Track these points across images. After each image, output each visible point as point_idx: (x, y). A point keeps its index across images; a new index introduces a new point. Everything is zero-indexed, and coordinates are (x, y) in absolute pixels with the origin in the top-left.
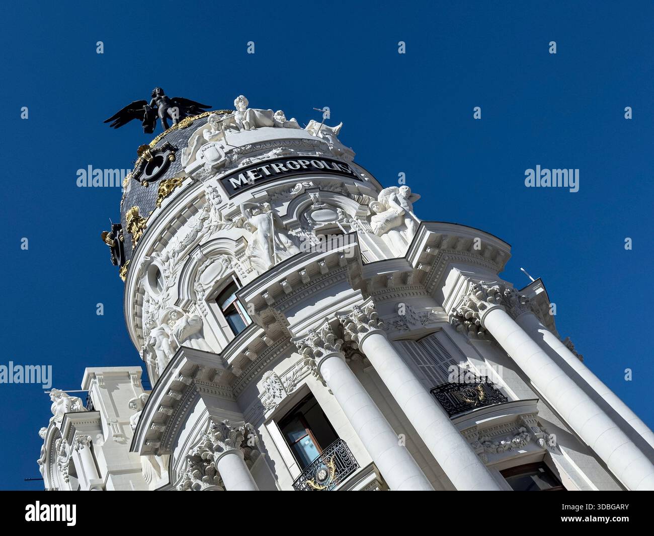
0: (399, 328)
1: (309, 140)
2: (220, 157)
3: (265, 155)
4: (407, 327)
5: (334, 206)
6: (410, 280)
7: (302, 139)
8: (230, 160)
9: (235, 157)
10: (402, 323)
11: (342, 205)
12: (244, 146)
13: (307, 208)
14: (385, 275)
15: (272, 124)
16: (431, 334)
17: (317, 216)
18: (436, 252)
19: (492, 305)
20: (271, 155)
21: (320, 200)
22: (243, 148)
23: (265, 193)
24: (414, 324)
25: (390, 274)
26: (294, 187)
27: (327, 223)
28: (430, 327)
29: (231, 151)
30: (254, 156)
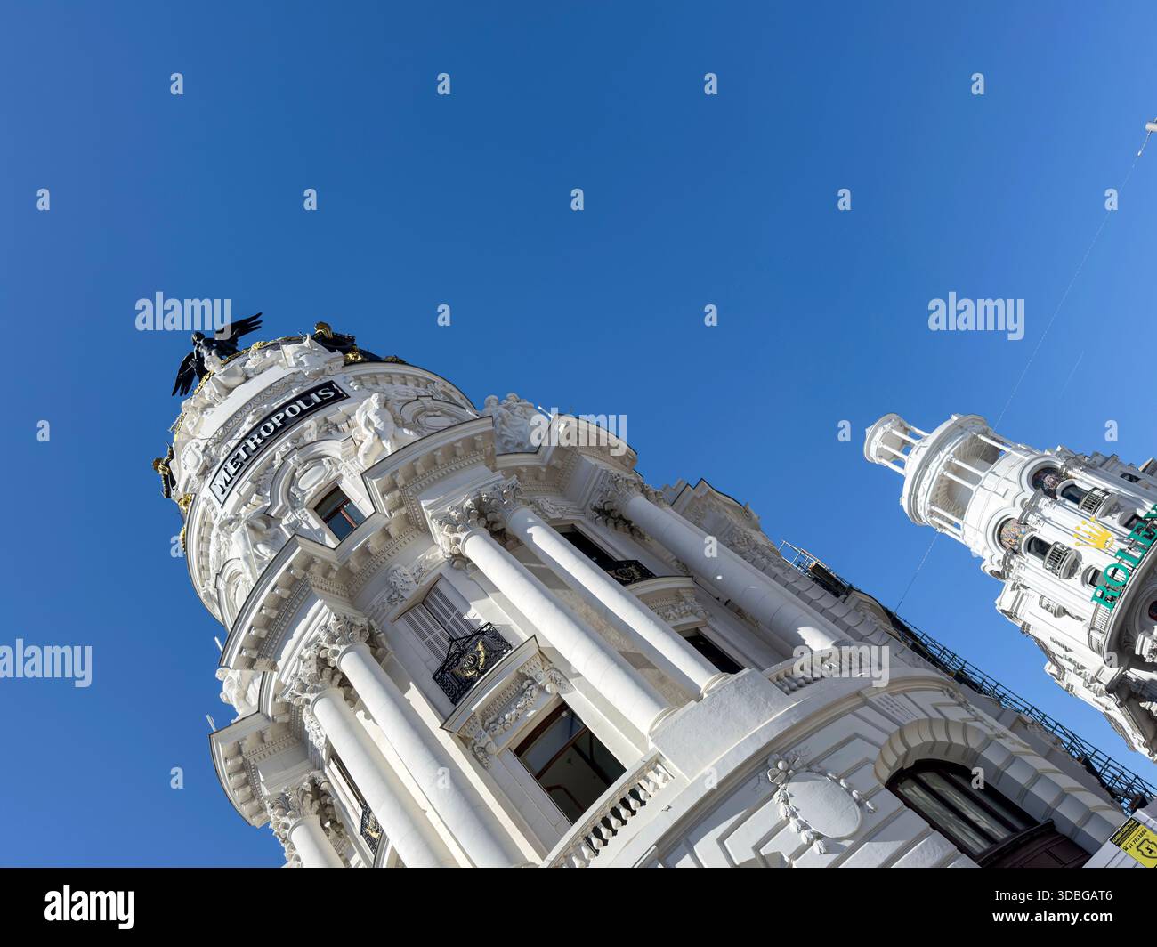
0: (394, 603)
1: (279, 381)
2: (199, 460)
3: (242, 429)
4: (403, 597)
5: (318, 458)
6: (393, 531)
7: (271, 385)
8: (210, 457)
9: (213, 450)
10: (395, 596)
11: (326, 453)
12: (216, 433)
13: (293, 481)
14: (363, 546)
15: (243, 379)
16: (433, 587)
17: (304, 483)
18: (397, 493)
19: (465, 534)
20: (246, 427)
21: (302, 462)
22: (216, 436)
23: (249, 483)
24: (408, 590)
25: (367, 542)
26: (274, 459)
27: (315, 487)
28: (426, 581)
29: (207, 447)
30: (230, 439)
